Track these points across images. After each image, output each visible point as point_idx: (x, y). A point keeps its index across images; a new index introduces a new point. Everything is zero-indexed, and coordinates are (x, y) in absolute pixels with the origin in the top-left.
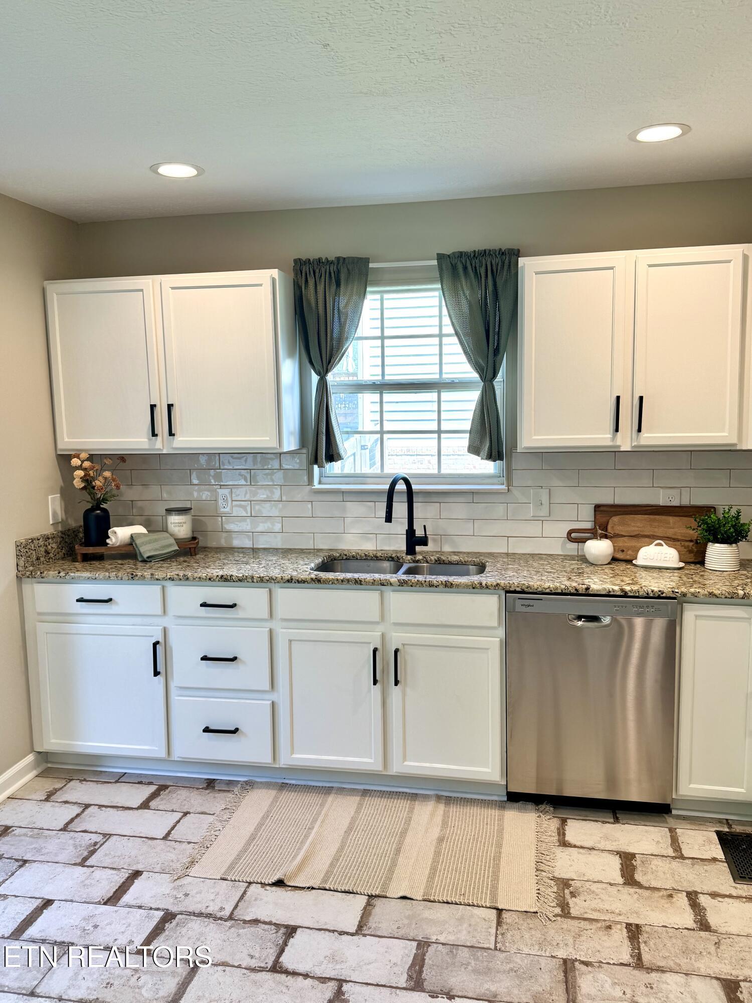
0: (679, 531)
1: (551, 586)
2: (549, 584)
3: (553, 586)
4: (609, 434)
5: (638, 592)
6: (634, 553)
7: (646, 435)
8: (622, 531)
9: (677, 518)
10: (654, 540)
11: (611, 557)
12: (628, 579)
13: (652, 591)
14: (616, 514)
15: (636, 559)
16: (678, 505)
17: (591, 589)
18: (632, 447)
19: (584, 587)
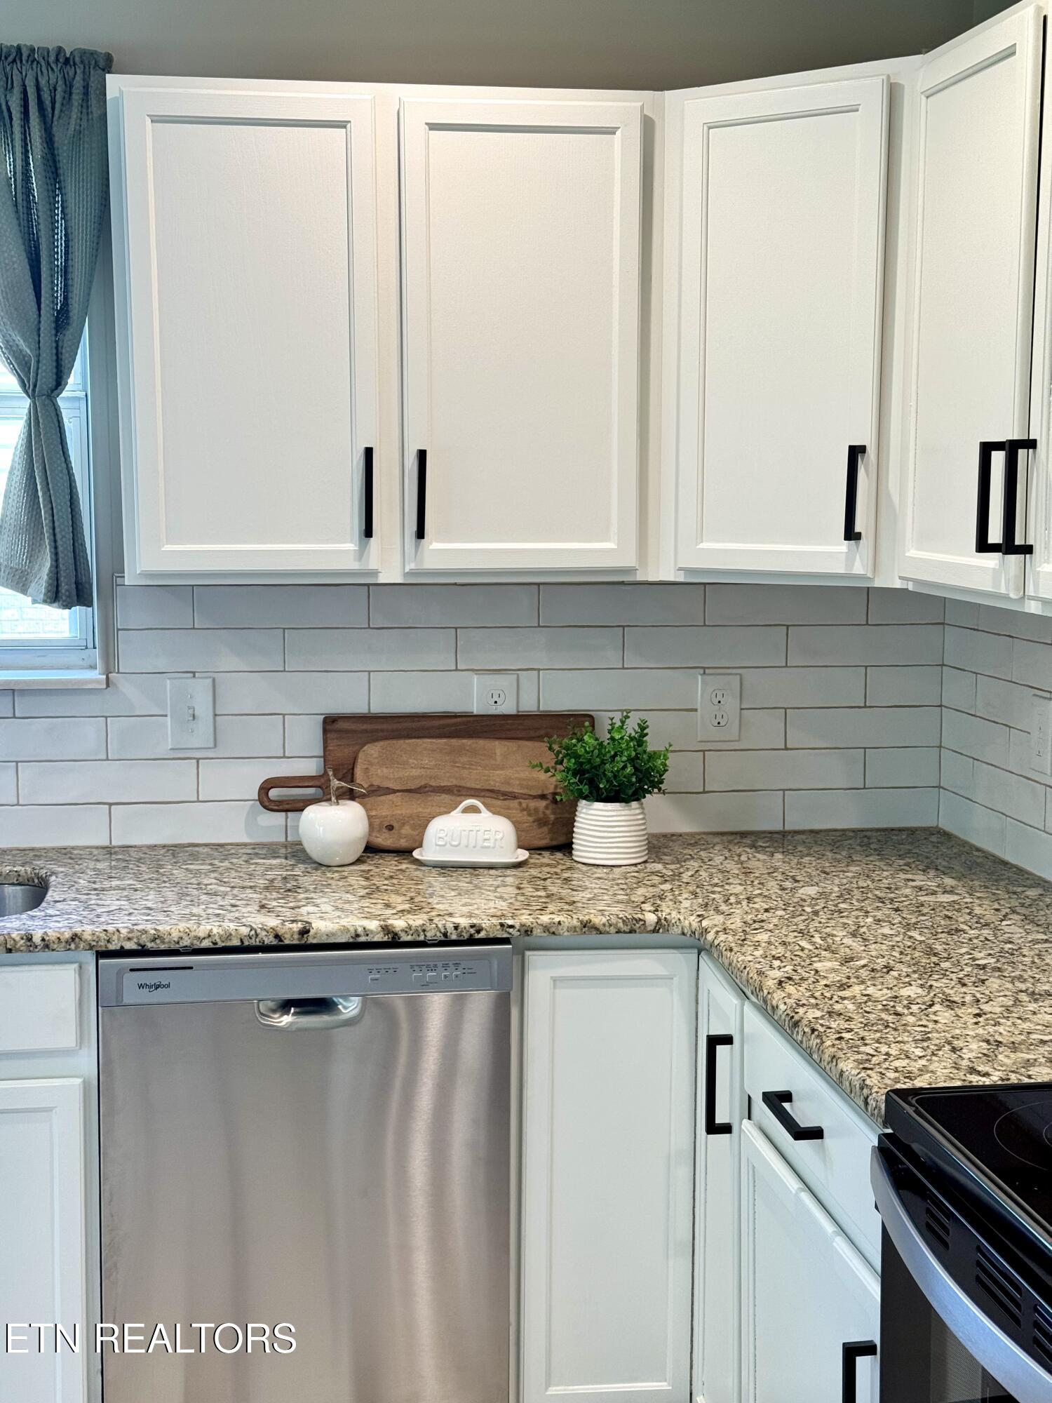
0: (517, 775)
1: (215, 931)
2: (209, 927)
3: (220, 931)
4: (351, 542)
5: (424, 931)
6: (415, 833)
7: (436, 546)
8: (390, 779)
9: (512, 745)
10: (458, 799)
11: (364, 846)
12: (400, 899)
13: (456, 928)
14: (374, 737)
15: (420, 846)
16: (513, 712)
17: (312, 932)
18: (406, 575)
19: (297, 927)
